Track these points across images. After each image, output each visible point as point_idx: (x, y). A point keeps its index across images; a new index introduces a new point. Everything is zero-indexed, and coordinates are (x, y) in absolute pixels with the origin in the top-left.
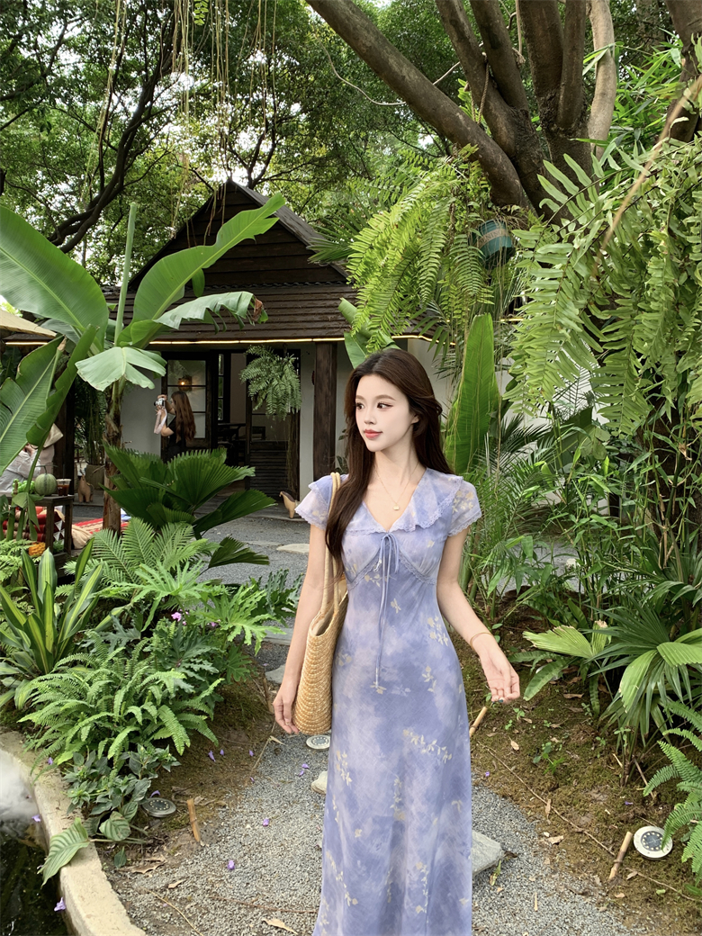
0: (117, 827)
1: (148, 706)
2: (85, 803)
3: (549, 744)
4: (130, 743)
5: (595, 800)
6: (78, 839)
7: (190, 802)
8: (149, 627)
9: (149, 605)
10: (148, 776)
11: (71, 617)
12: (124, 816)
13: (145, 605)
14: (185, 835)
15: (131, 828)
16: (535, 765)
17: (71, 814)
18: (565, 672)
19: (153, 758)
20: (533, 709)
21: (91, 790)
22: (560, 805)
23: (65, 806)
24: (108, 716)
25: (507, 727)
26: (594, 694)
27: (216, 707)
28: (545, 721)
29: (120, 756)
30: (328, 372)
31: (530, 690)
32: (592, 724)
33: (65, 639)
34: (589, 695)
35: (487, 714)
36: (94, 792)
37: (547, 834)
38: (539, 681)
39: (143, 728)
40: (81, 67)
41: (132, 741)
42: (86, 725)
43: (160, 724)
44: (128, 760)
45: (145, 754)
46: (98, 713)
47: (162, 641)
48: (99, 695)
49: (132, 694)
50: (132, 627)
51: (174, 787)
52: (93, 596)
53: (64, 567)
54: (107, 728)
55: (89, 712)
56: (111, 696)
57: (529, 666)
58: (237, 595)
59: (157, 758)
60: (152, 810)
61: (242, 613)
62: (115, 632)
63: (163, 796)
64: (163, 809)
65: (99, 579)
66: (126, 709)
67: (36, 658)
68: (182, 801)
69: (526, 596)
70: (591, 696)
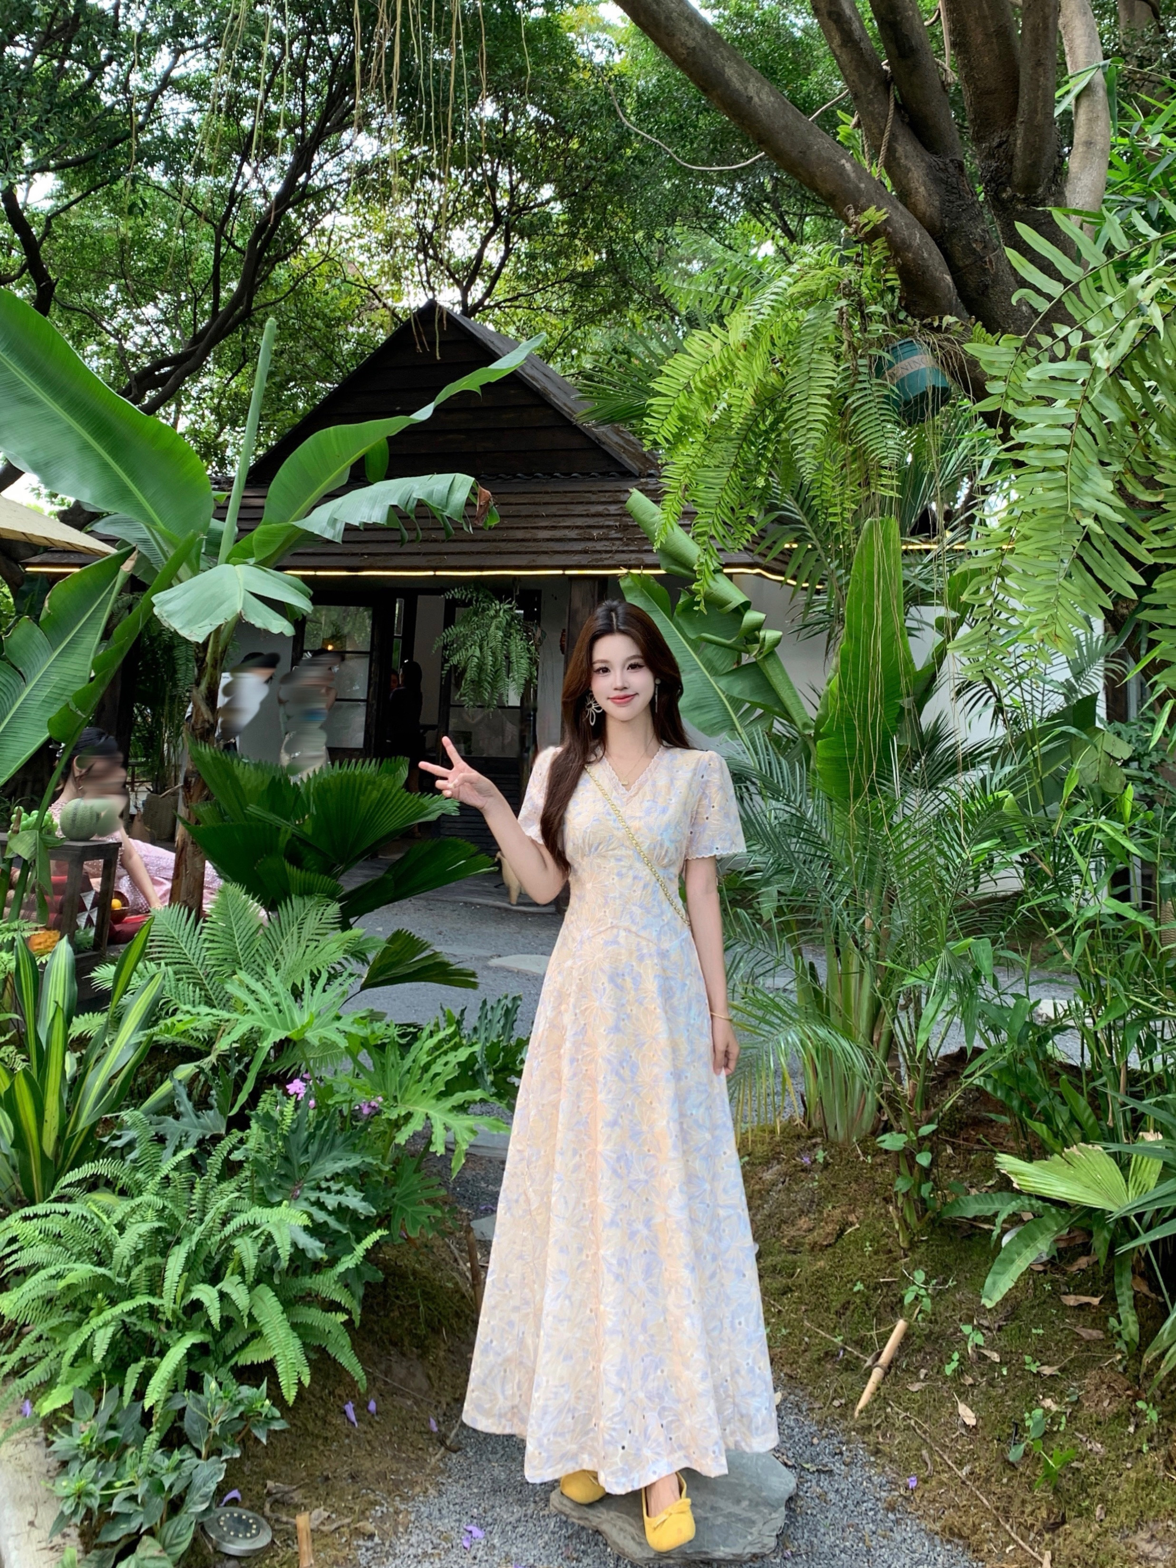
1: (231, 1285)
2: (89, 1511)
3: (1038, 1412)
4: (189, 1372)
5: (1147, 1559)
7: (303, 1521)
8: (242, 1108)
9: (246, 1060)
10: (219, 1452)
11: (96, 1081)
12: (164, 1548)
13: (239, 1061)
16: (1012, 1466)
17: (57, 1540)
18: (1062, 1245)
19: (233, 1409)
20: (1000, 1328)
21: (103, 1482)
23: (47, 1517)
24: (150, 1306)
25: (949, 1370)
26: (1125, 1297)
27: (366, 1296)
28: (1028, 1359)
29: (167, 1400)
31: (994, 1283)
32: (1125, 1369)
33: (80, 1127)
34: (1115, 1298)
35: (907, 1336)
36: (109, 1486)
38: (1012, 1261)
39: (218, 1337)
40: (196, 120)
41: (193, 1368)
42: (106, 1324)
43: (253, 1329)
44: (181, 1413)
46: (131, 1296)
47: (268, 1139)
48: (137, 1256)
49: (203, 1257)
50: (211, 1108)
51: (270, 1484)
52: (141, 1037)
53: (93, 975)
54: (145, 1334)
55: (114, 1294)
56: (158, 1260)
57: (986, 1227)
58: (418, 1044)
59: (241, 1409)
60: (222, 1538)
61: (425, 1085)
62: (177, 1117)
63: (248, 1504)
64: (245, 1537)
65: (155, 1002)
66: (188, 1290)
67: (22, 1171)
68: (284, 1519)
69: (981, 1067)
70: (1119, 1300)
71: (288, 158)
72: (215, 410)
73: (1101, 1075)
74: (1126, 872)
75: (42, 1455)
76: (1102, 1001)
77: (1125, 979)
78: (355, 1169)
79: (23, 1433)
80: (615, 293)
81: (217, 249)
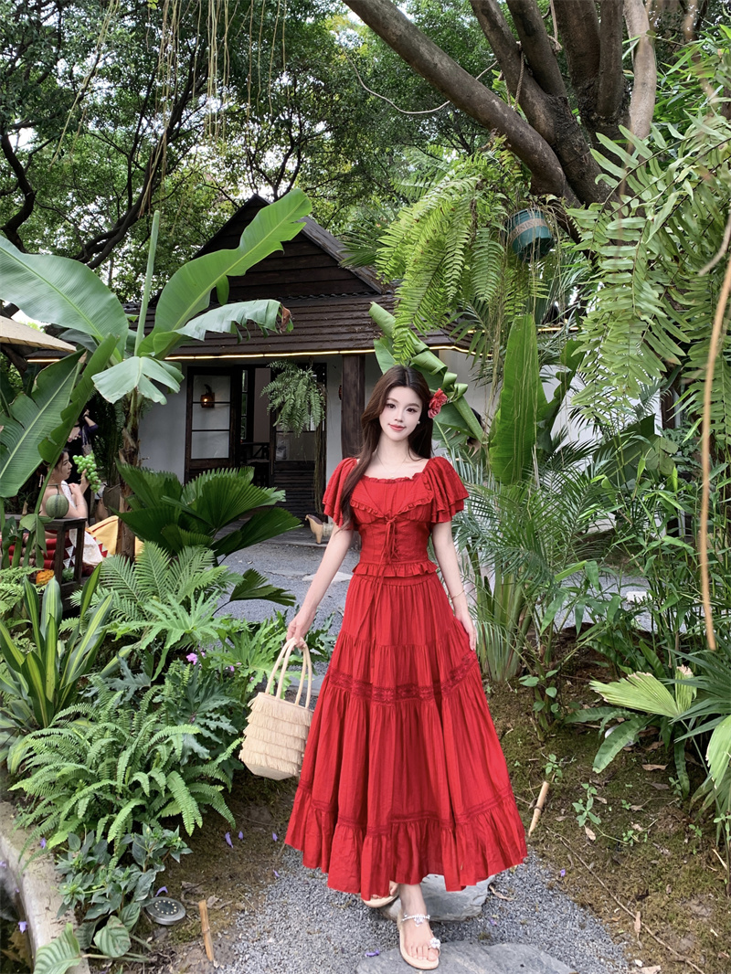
0: (114, 938)
1: (156, 773)
2: (79, 903)
3: (630, 833)
4: (134, 821)
5: (697, 916)
6: (69, 953)
7: (202, 905)
8: (161, 672)
9: (160, 644)
10: (153, 868)
11: (76, 657)
12: (123, 923)
14: (196, 950)
15: (132, 940)
17: (62, 918)
18: (642, 735)
19: (160, 844)
20: (606, 784)
21: (86, 886)
22: (652, 920)
23: (56, 906)
24: (111, 786)
26: (680, 765)
27: (235, 777)
28: (624, 802)
29: (122, 839)
30: (355, 385)
31: (600, 759)
32: (682, 806)
33: (67, 684)
34: (675, 766)
35: (550, 790)
36: (90, 888)
37: (639, 963)
38: (611, 746)
39: (150, 801)
41: (136, 819)
42: (84, 797)
43: (169, 796)
44: (131, 845)
45: (151, 835)
46: (99, 780)
47: (175, 689)
48: (102, 757)
49: (139, 757)
50: (141, 672)
51: (184, 883)
52: (99, 631)
53: (71, 597)
54: (108, 801)
55: (89, 779)
56: (114, 759)
57: (594, 726)
58: (259, 631)
59: (164, 843)
60: (157, 915)
61: (264, 655)
62: (122, 678)
63: (171, 894)
64: (170, 914)
65: (108, 612)
66: (131, 776)
67: (35, 708)
68: (193, 903)
69: (590, 636)
70: (677, 767)
71: (169, 114)
72: (133, 264)
73: (664, 639)
74: (676, 520)
75: (52, 869)
76: (663, 596)
77: (677, 583)
78: (226, 705)
79: (41, 857)
80: (364, 185)
81: (129, 169)
